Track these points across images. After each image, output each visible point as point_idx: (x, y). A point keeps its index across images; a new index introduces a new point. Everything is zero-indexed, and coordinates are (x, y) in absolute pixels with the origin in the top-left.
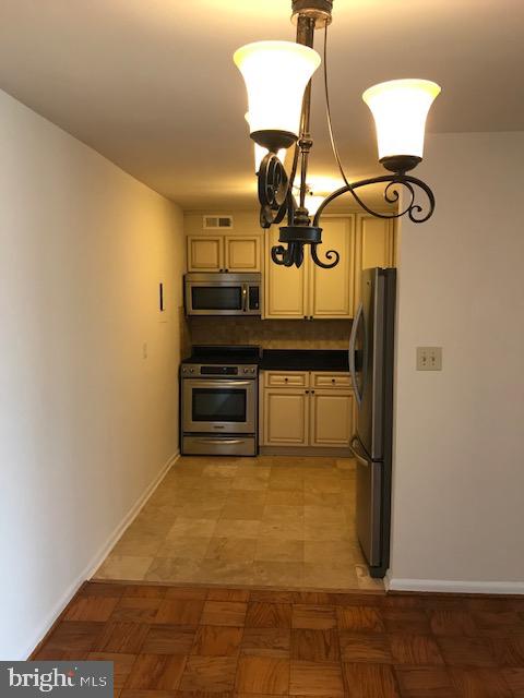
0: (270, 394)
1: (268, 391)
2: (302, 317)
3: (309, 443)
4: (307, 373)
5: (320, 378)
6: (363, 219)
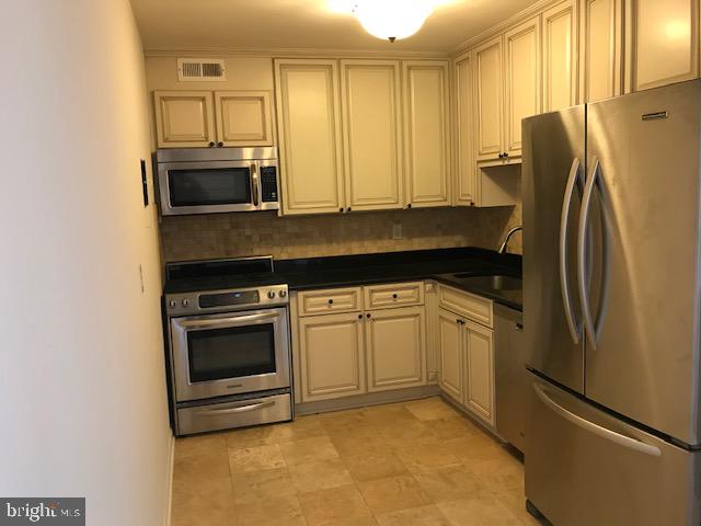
0: (308, 326)
1: (303, 322)
2: (337, 210)
3: (367, 387)
4: (358, 289)
5: (377, 295)
6: (409, 68)
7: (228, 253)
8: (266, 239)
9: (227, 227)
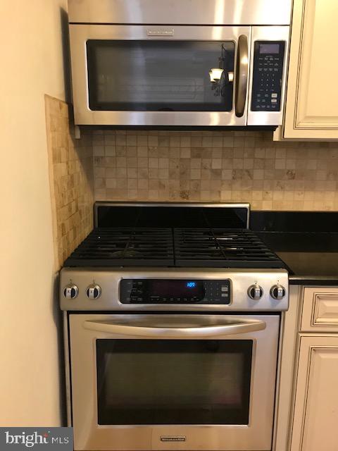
1: (307, 342)
7: (183, 194)
8: (243, 177)
9: (186, 154)
